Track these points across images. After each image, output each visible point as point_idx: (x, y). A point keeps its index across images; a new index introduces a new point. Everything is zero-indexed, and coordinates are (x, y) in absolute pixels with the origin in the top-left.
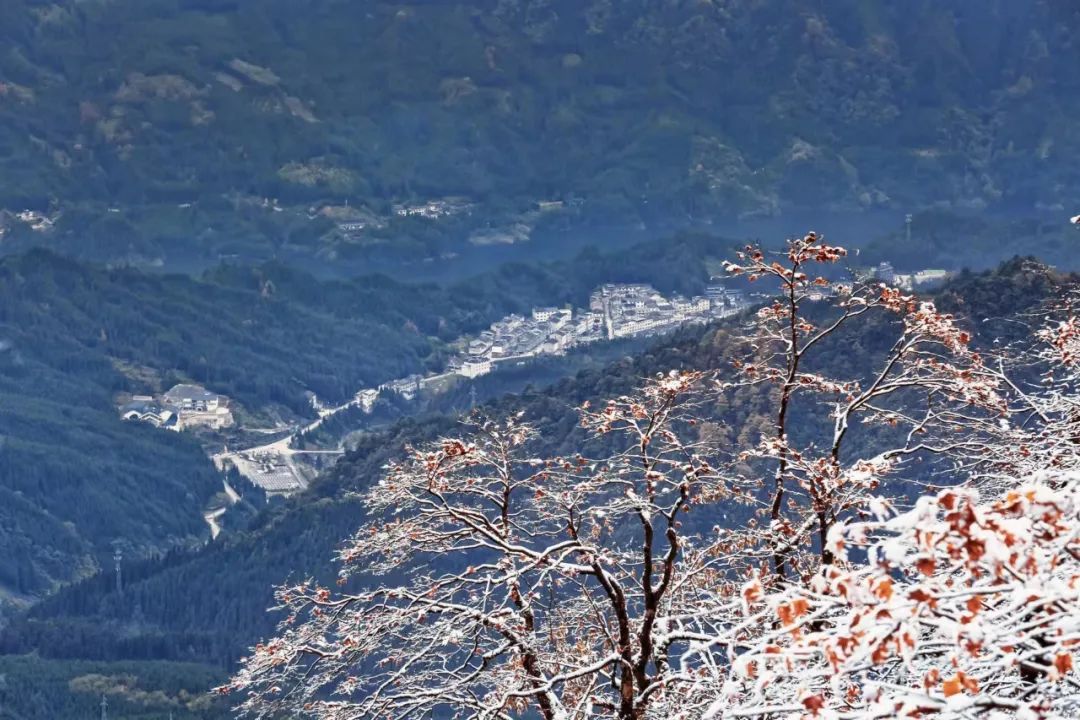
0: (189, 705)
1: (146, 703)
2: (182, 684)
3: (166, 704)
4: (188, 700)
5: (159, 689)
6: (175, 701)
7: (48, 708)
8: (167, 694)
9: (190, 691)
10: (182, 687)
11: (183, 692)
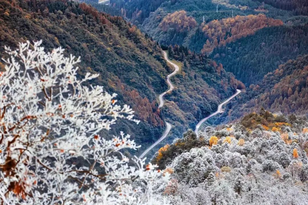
0: (241, 9)
1: (230, 7)
2: (240, 3)
3: (235, 8)
4: (241, 7)
5: (234, 4)
6: (237, 7)
7: (206, 7)
8: (236, 6)
9: (242, 5)
10: (240, 4)
11: (240, 6)
